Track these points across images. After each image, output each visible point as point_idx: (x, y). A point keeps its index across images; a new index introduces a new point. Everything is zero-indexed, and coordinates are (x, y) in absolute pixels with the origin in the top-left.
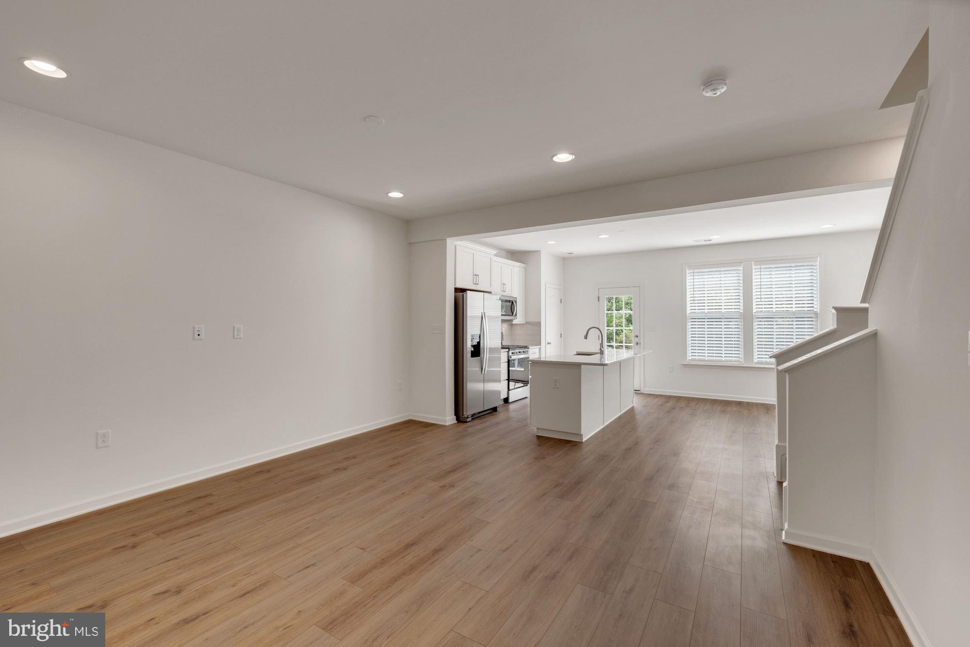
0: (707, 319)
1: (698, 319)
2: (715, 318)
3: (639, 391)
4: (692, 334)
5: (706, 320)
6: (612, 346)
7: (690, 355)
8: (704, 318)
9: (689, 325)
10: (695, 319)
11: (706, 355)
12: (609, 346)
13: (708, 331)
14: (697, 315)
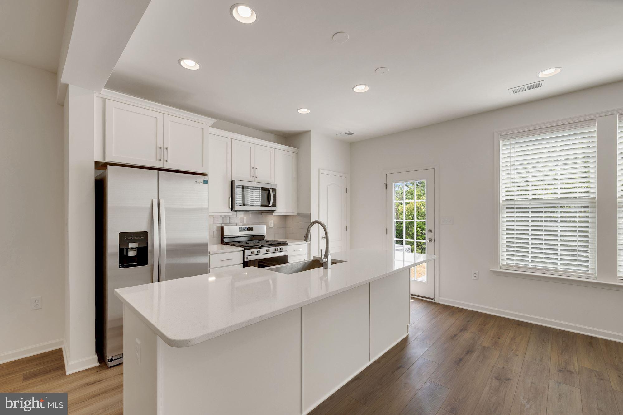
0: (532, 208)
1: (517, 208)
2: (545, 207)
3: (432, 299)
4: (507, 229)
5: (530, 210)
6: (401, 243)
7: (505, 258)
8: (528, 208)
9: (503, 217)
10: (513, 208)
11: (530, 260)
12: (397, 242)
13: (532, 226)
14: (516, 203)
